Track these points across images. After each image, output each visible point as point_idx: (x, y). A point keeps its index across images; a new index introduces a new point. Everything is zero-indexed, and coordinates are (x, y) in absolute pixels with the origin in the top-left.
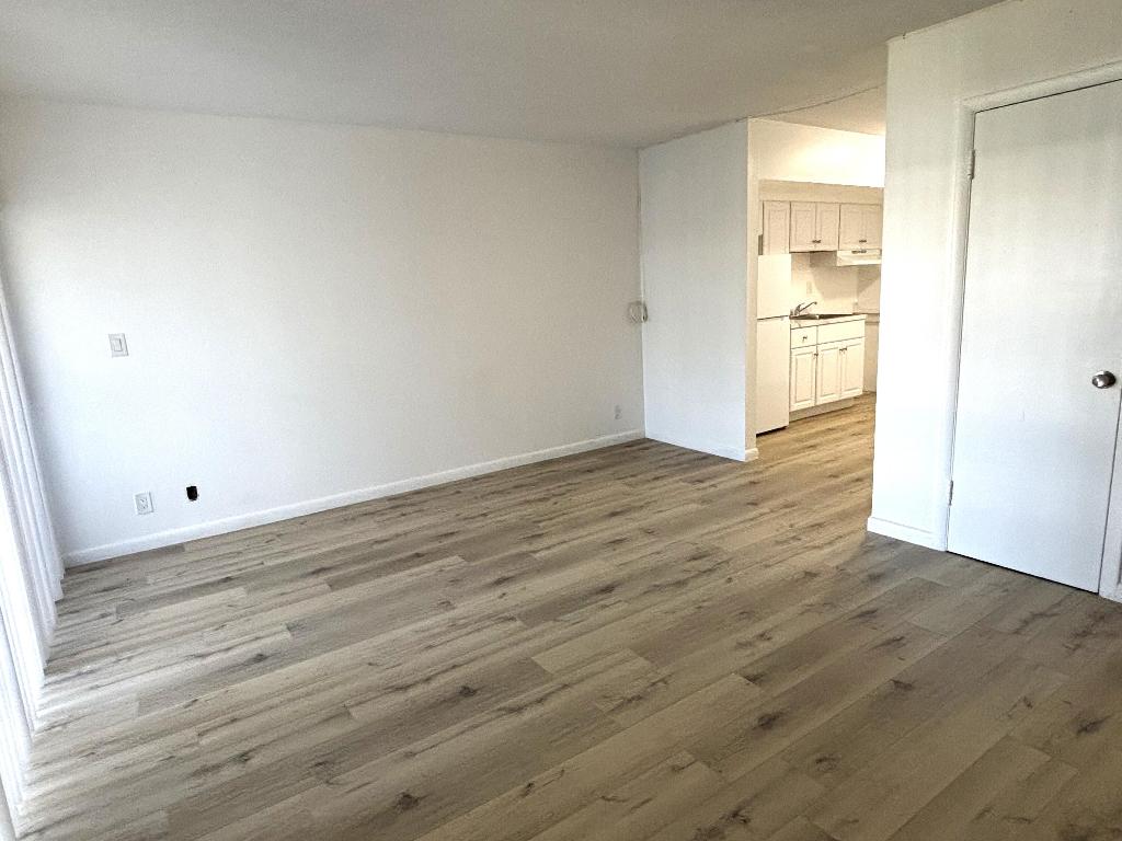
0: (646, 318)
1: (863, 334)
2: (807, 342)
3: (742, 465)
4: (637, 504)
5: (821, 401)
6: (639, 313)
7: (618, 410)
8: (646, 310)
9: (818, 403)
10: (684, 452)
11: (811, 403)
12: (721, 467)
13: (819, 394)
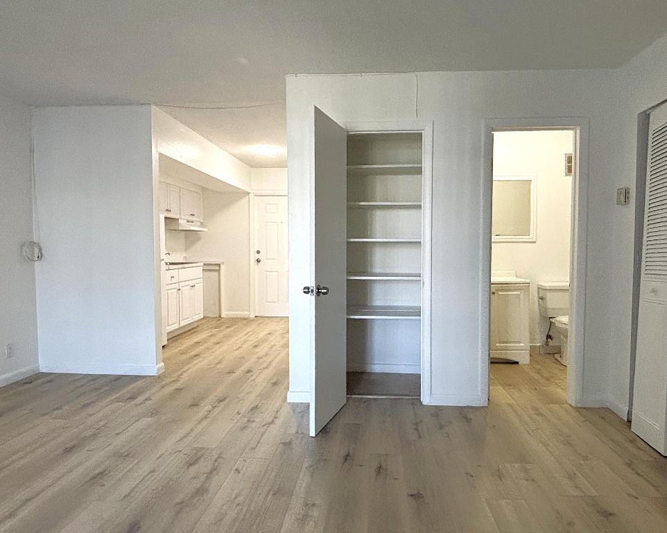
0: (40, 257)
1: (201, 276)
2: (174, 280)
3: (158, 378)
4: (88, 433)
5: (183, 323)
6: (32, 252)
7: (10, 347)
8: (40, 250)
9: (181, 326)
10: (95, 378)
11: (176, 326)
12: (139, 383)
13: (181, 319)
